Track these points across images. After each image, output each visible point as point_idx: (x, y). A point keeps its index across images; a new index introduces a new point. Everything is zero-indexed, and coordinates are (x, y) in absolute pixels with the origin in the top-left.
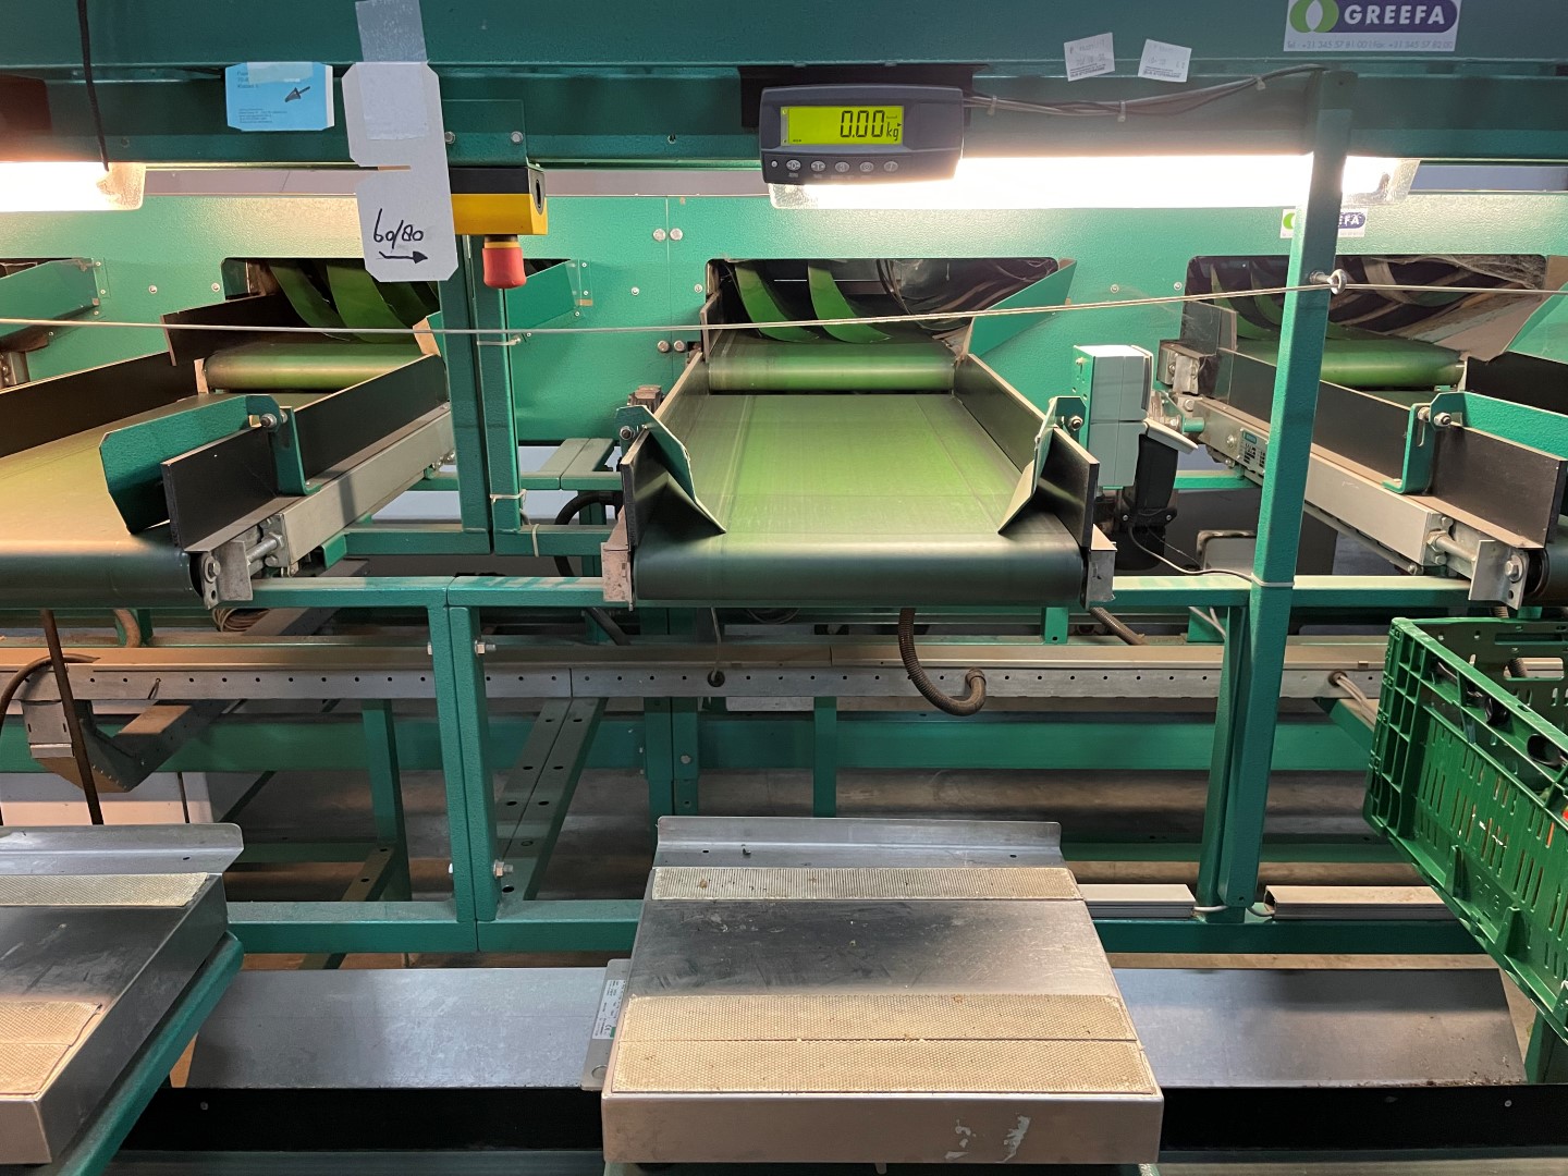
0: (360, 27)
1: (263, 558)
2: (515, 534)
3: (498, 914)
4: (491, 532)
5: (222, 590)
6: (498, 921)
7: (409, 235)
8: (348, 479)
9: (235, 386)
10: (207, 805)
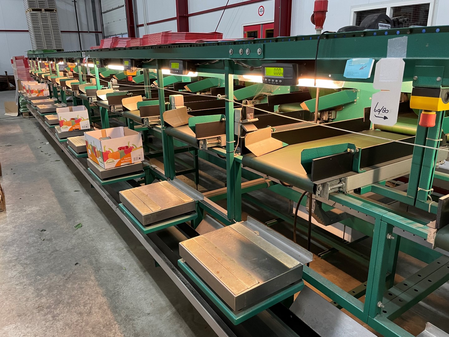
0: (388, 47)
1: (339, 188)
2: (423, 202)
3: (376, 317)
4: (415, 199)
5: (322, 194)
6: (375, 319)
7: (384, 111)
8: (379, 170)
9: (384, 129)
10: (350, 236)
